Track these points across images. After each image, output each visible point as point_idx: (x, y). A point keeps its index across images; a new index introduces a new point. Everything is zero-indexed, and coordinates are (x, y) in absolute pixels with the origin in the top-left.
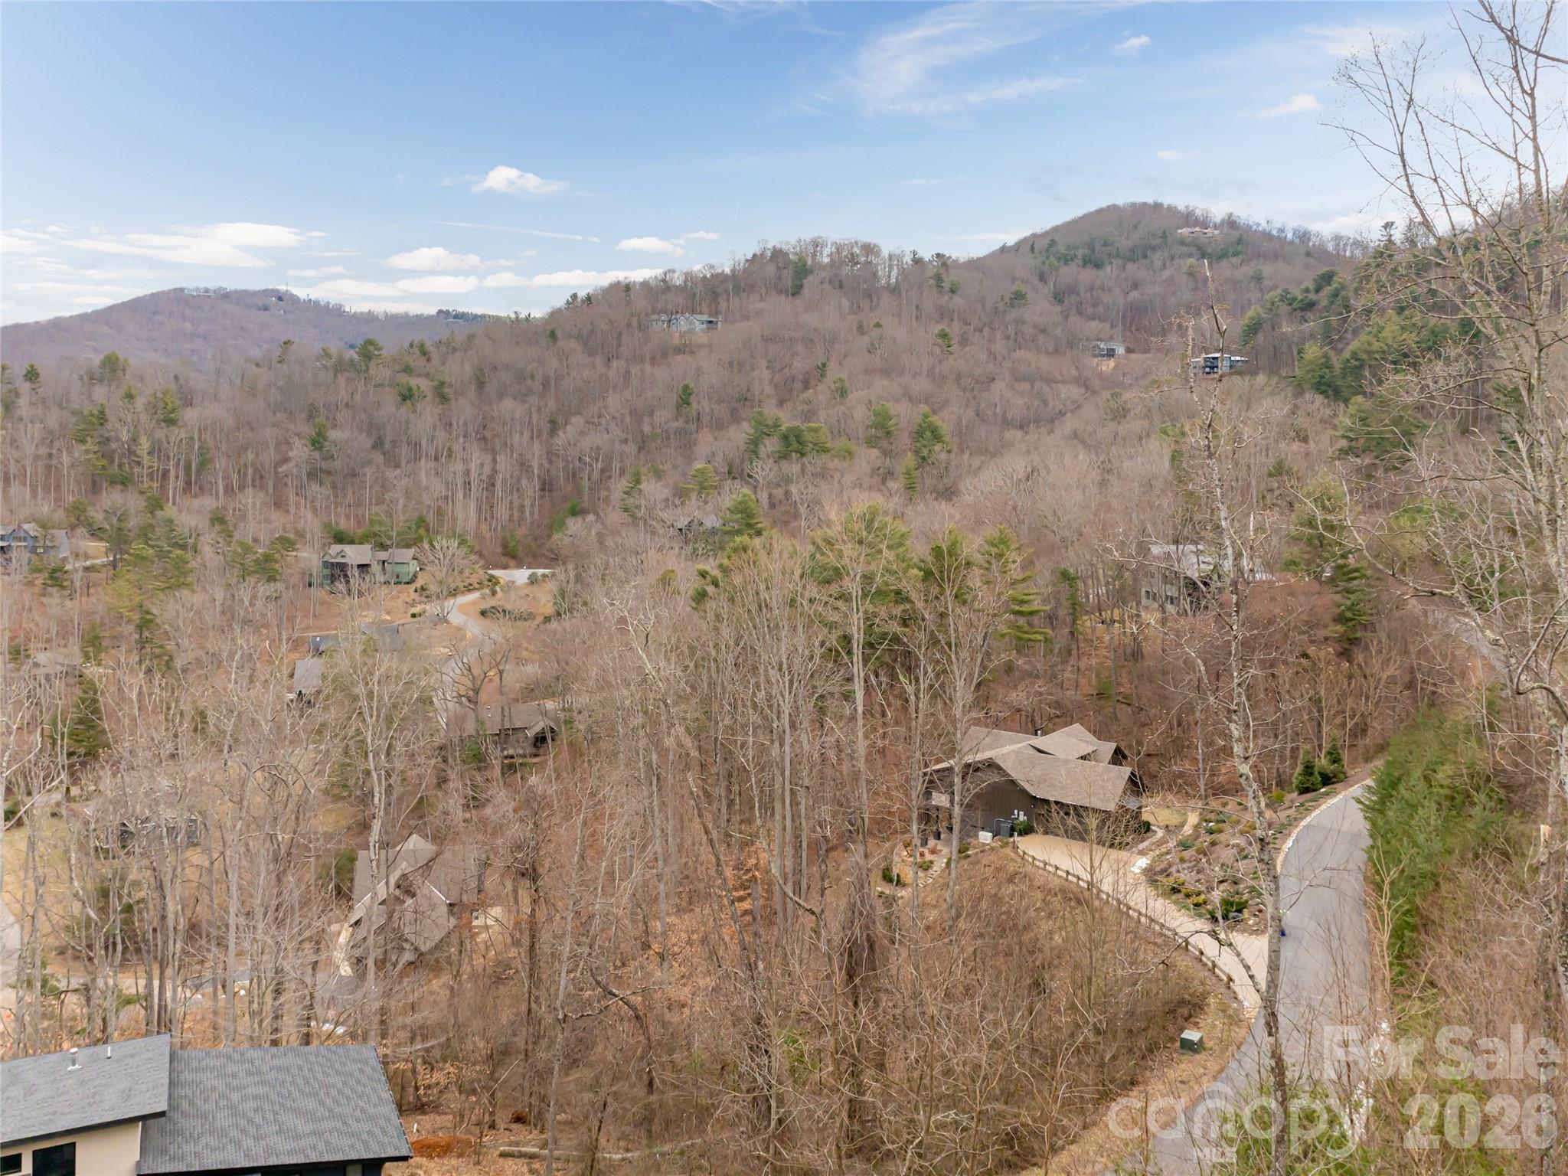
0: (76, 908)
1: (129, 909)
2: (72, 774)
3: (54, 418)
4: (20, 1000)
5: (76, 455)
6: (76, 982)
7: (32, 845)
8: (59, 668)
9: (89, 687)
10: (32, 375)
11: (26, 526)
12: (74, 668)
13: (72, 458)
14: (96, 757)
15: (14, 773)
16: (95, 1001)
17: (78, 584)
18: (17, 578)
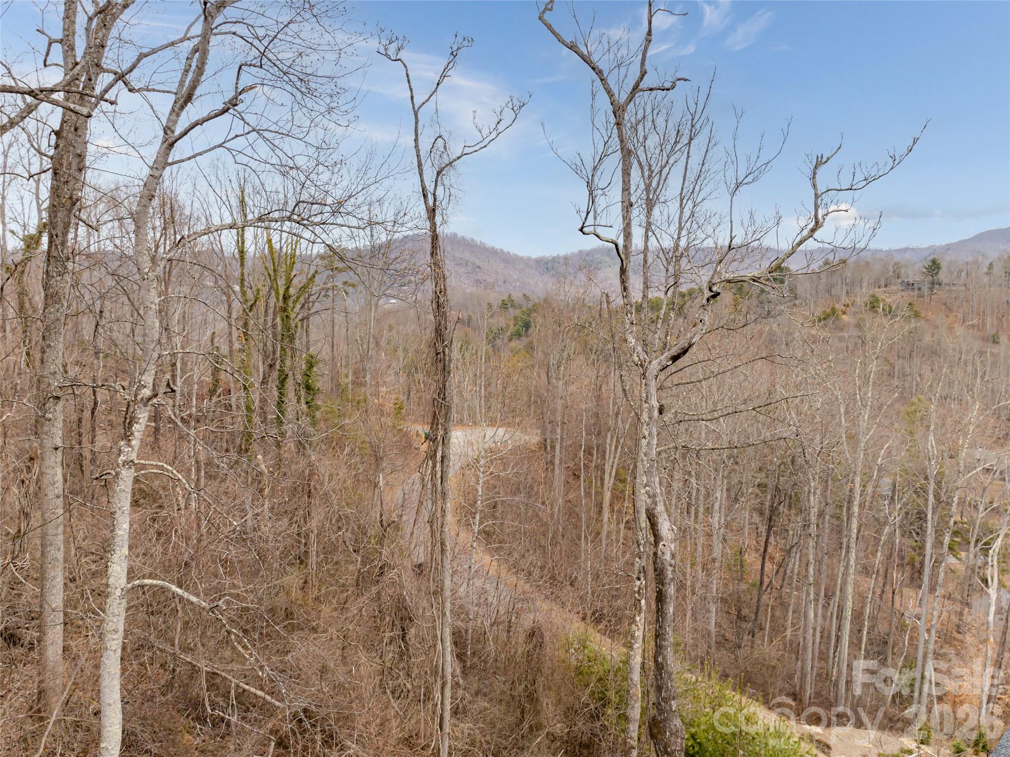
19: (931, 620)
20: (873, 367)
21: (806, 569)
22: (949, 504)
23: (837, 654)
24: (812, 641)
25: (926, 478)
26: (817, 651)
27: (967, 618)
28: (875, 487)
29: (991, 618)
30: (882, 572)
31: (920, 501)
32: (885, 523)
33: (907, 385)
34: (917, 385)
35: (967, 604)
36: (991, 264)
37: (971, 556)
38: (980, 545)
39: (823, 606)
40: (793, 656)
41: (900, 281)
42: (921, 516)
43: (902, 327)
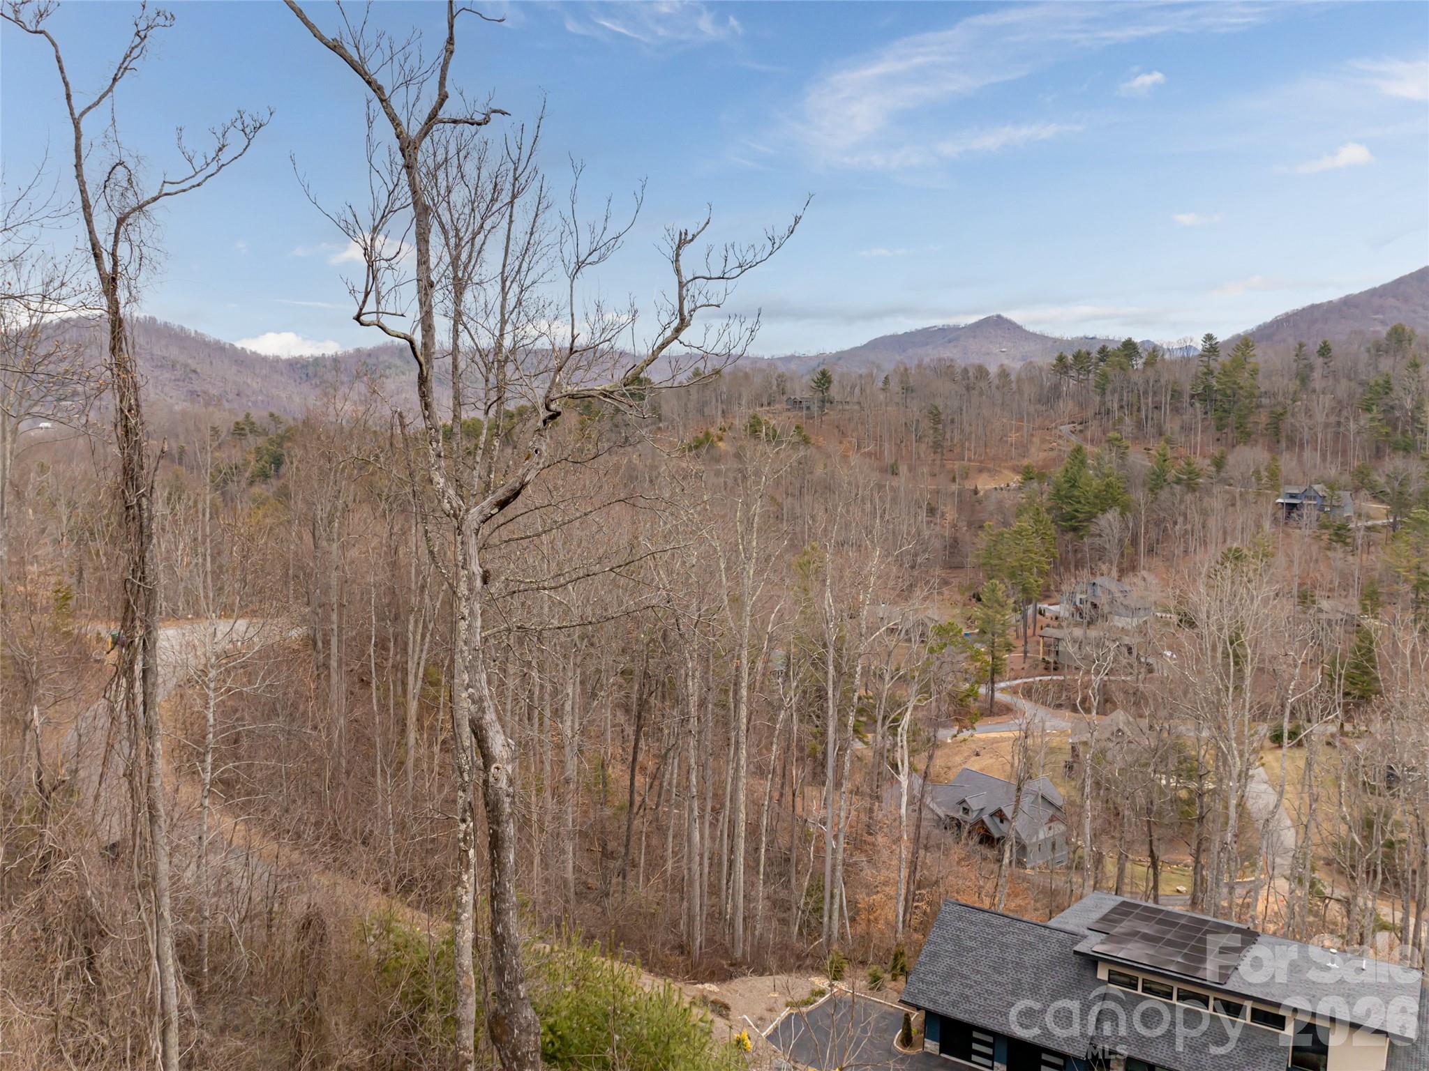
0: (1343, 829)
1: (1390, 845)
2: (1346, 712)
3: (1343, 388)
4: (1292, 892)
5: (1362, 423)
6: (1340, 893)
7: (1309, 764)
8: (1339, 616)
9: (1365, 636)
10: (1325, 351)
11: (1316, 487)
12: (1353, 617)
13: (1359, 425)
14: (1369, 701)
15: (1298, 700)
16: (1354, 916)
17: (1360, 542)
18: (1308, 532)
19: (838, 824)
20: (757, 508)
21: (688, 779)
22: (852, 676)
23: (731, 883)
24: (698, 871)
25: (825, 646)
26: (706, 884)
27: (879, 815)
28: (767, 662)
29: (903, 811)
30: (779, 771)
31: (819, 675)
32: (780, 708)
33: (798, 529)
34: (810, 529)
35: (877, 797)
36: (886, 378)
37: (879, 738)
38: (887, 722)
39: (711, 823)
40: (677, 895)
41: (785, 398)
42: (821, 694)
43: (789, 456)
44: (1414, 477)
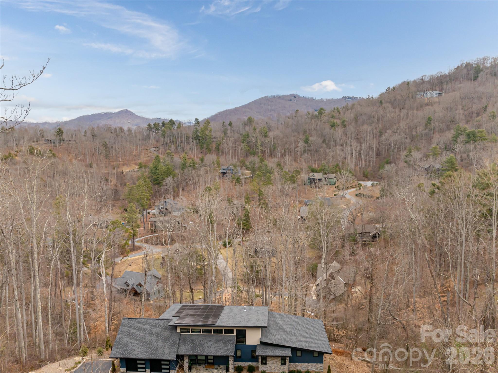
0: (245, 269)
1: (257, 272)
2: (243, 234)
3: (236, 136)
4: (232, 291)
5: (242, 146)
6: (245, 289)
7: (234, 251)
8: (239, 205)
9: (247, 211)
10: (230, 124)
11: (230, 166)
12: (243, 205)
13: (241, 147)
14: (249, 230)
15: (230, 232)
16: (250, 295)
17: (243, 182)
18: (229, 180)
19: (80, 299)
20: (35, 182)
21: (13, 294)
22: (80, 244)
23: (37, 331)
24: (22, 330)
25: (68, 234)
26: (26, 333)
27: (95, 293)
28: (44, 243)
29: (105, 290)
30: (53, 284)
31: (67, 245)
32: (52, 260)
33: (53, 190)
34: (58, 190)
35: (94, 287)
36: (85, 131)
37: (93, 265)
38: (96, 259)
39: (26, 309)
40: (13, 341)
41: (44, 139)
42: (68, 252)
43: (48, 162)
44: (256, 162)
